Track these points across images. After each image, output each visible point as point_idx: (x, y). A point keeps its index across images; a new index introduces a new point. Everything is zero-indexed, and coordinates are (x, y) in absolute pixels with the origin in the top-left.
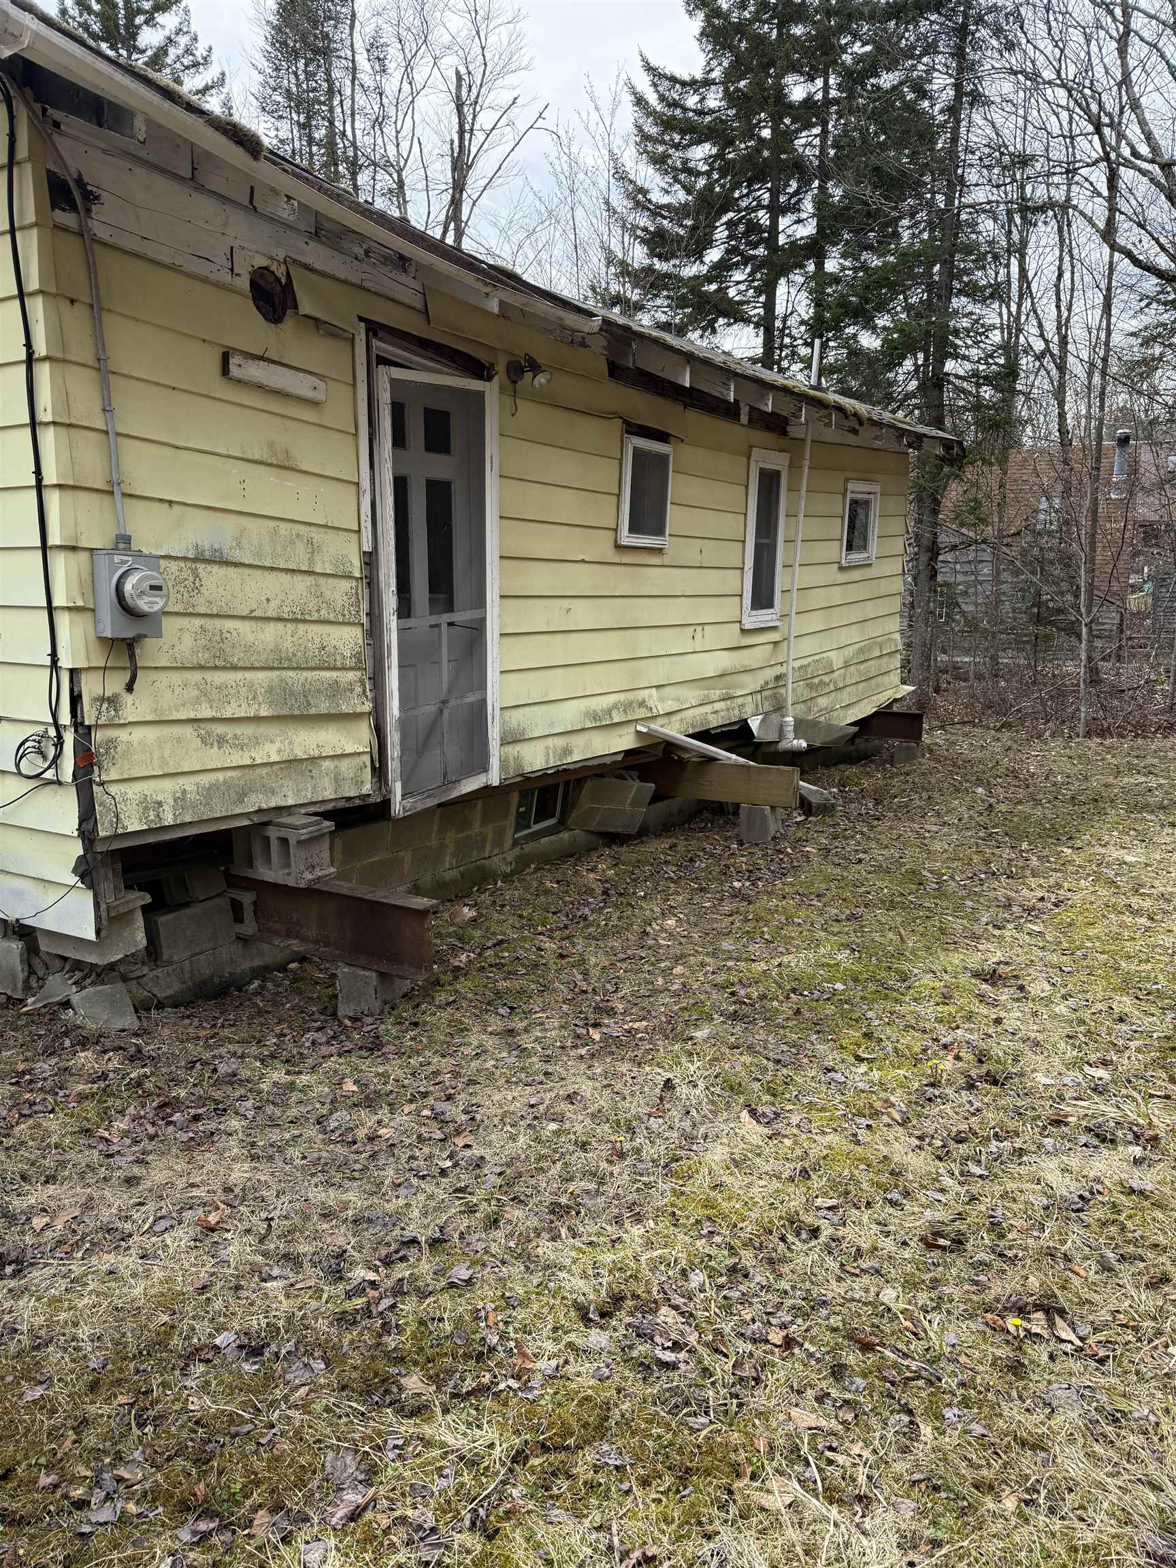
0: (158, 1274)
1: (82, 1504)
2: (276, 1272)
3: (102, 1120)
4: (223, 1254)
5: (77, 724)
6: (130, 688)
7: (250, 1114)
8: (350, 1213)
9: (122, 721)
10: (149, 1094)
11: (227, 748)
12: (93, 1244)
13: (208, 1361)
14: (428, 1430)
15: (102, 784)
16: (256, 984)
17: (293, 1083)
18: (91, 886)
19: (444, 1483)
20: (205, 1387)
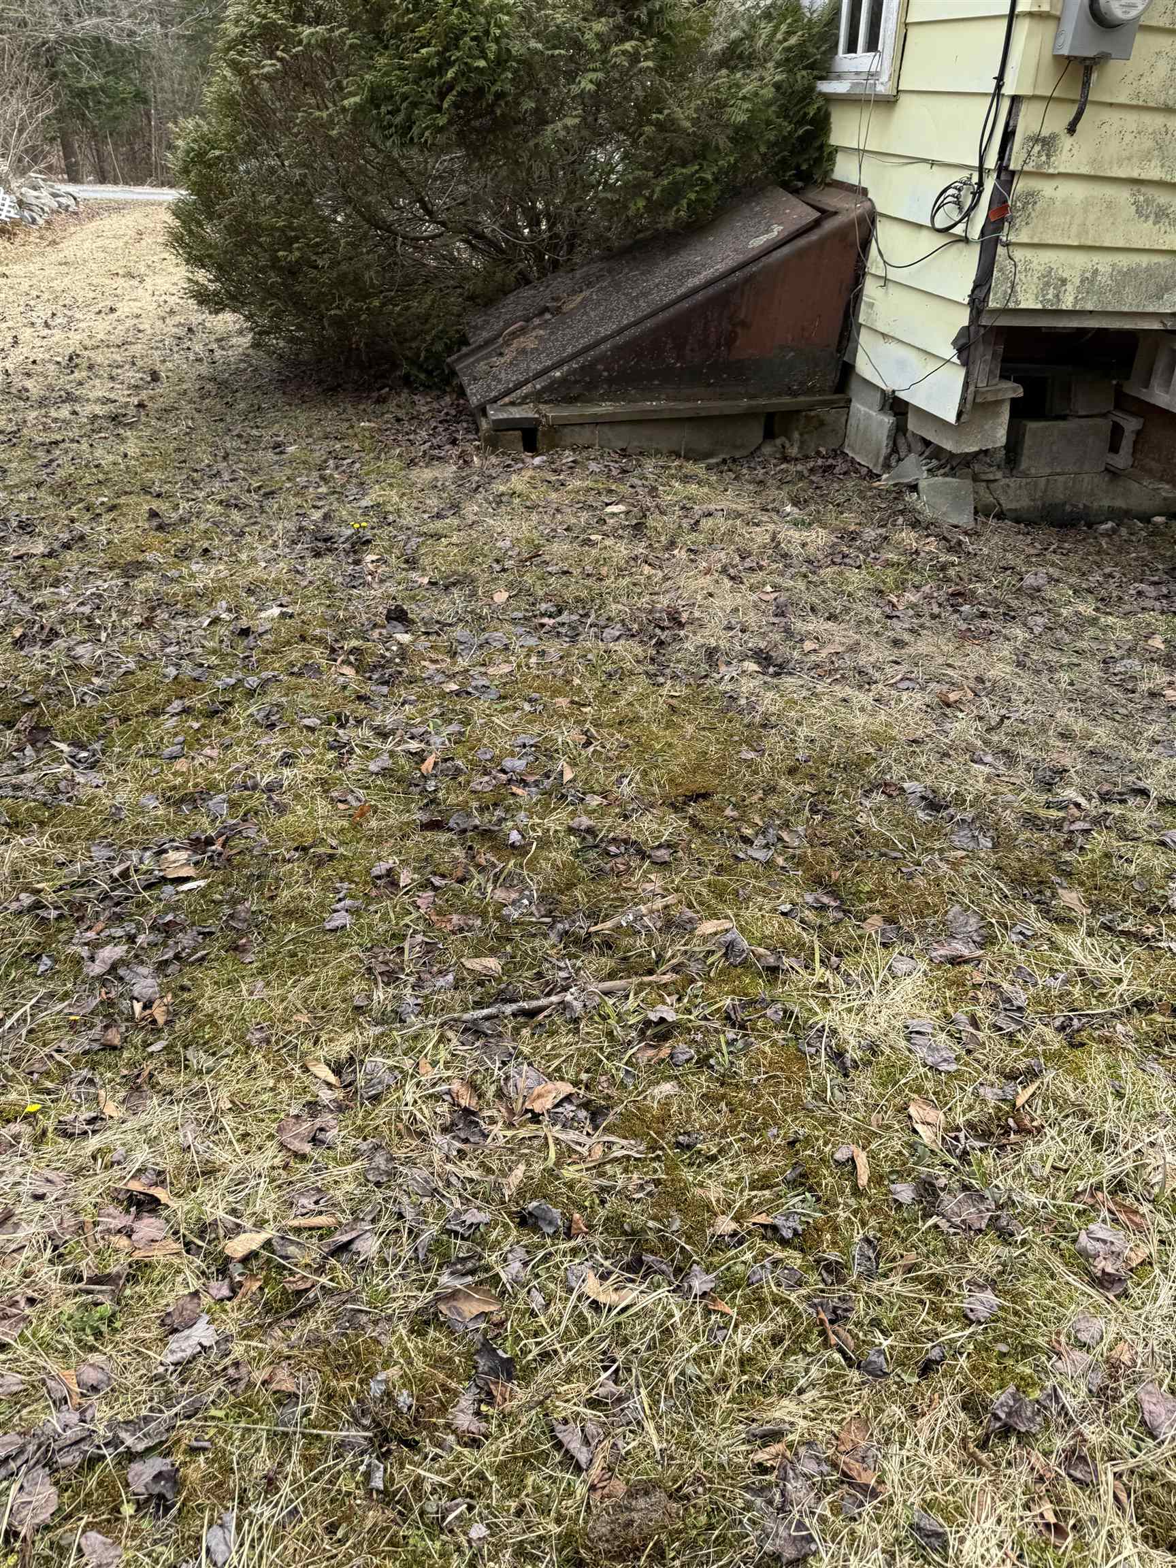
0: (882, 717)
1: (747, 841)
2: (989, 759)
3: (897, 588)
4: (947, 726)
5: (1002, 168)
6: (1072, 129)
7: (1037, 630)
8: (1091, 743)
9: (1051, 171)
10: (948, 580)
11: (1164, 225)
12: (843, 677)
13: (890, 796)
14: (1060, 937)
15: (1007, 245)
16: (1110, 525)
17: (1096, 619)
18: (965, 363)
19: (1052, 982)
20: (877, 811)
